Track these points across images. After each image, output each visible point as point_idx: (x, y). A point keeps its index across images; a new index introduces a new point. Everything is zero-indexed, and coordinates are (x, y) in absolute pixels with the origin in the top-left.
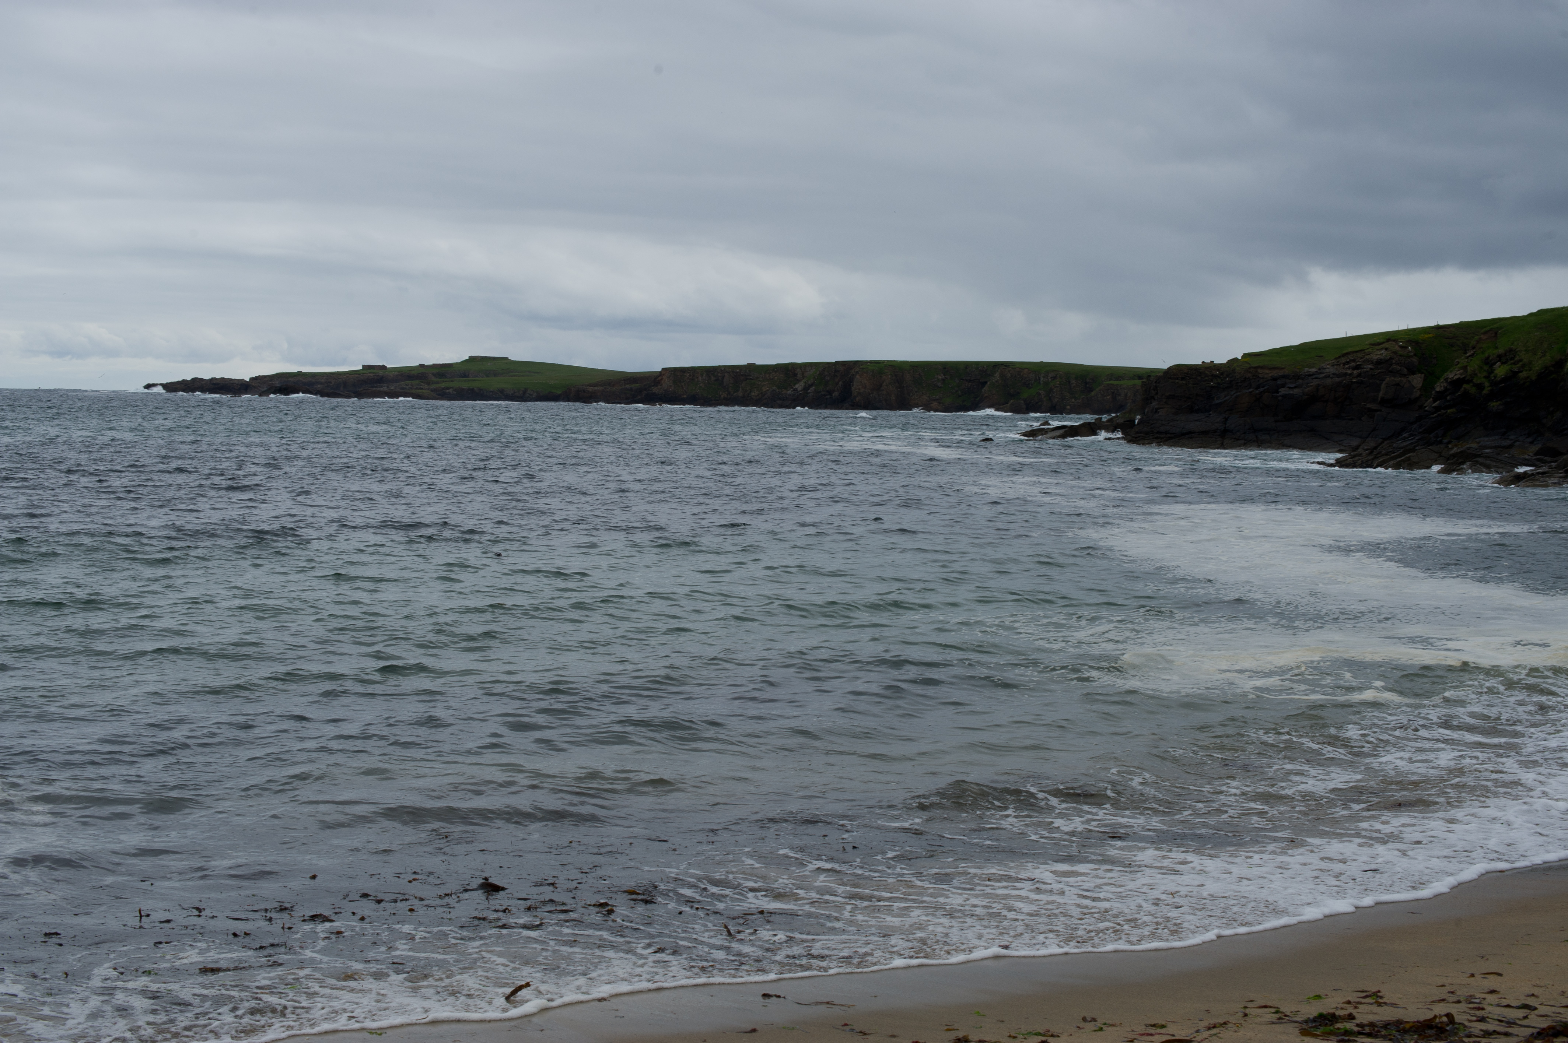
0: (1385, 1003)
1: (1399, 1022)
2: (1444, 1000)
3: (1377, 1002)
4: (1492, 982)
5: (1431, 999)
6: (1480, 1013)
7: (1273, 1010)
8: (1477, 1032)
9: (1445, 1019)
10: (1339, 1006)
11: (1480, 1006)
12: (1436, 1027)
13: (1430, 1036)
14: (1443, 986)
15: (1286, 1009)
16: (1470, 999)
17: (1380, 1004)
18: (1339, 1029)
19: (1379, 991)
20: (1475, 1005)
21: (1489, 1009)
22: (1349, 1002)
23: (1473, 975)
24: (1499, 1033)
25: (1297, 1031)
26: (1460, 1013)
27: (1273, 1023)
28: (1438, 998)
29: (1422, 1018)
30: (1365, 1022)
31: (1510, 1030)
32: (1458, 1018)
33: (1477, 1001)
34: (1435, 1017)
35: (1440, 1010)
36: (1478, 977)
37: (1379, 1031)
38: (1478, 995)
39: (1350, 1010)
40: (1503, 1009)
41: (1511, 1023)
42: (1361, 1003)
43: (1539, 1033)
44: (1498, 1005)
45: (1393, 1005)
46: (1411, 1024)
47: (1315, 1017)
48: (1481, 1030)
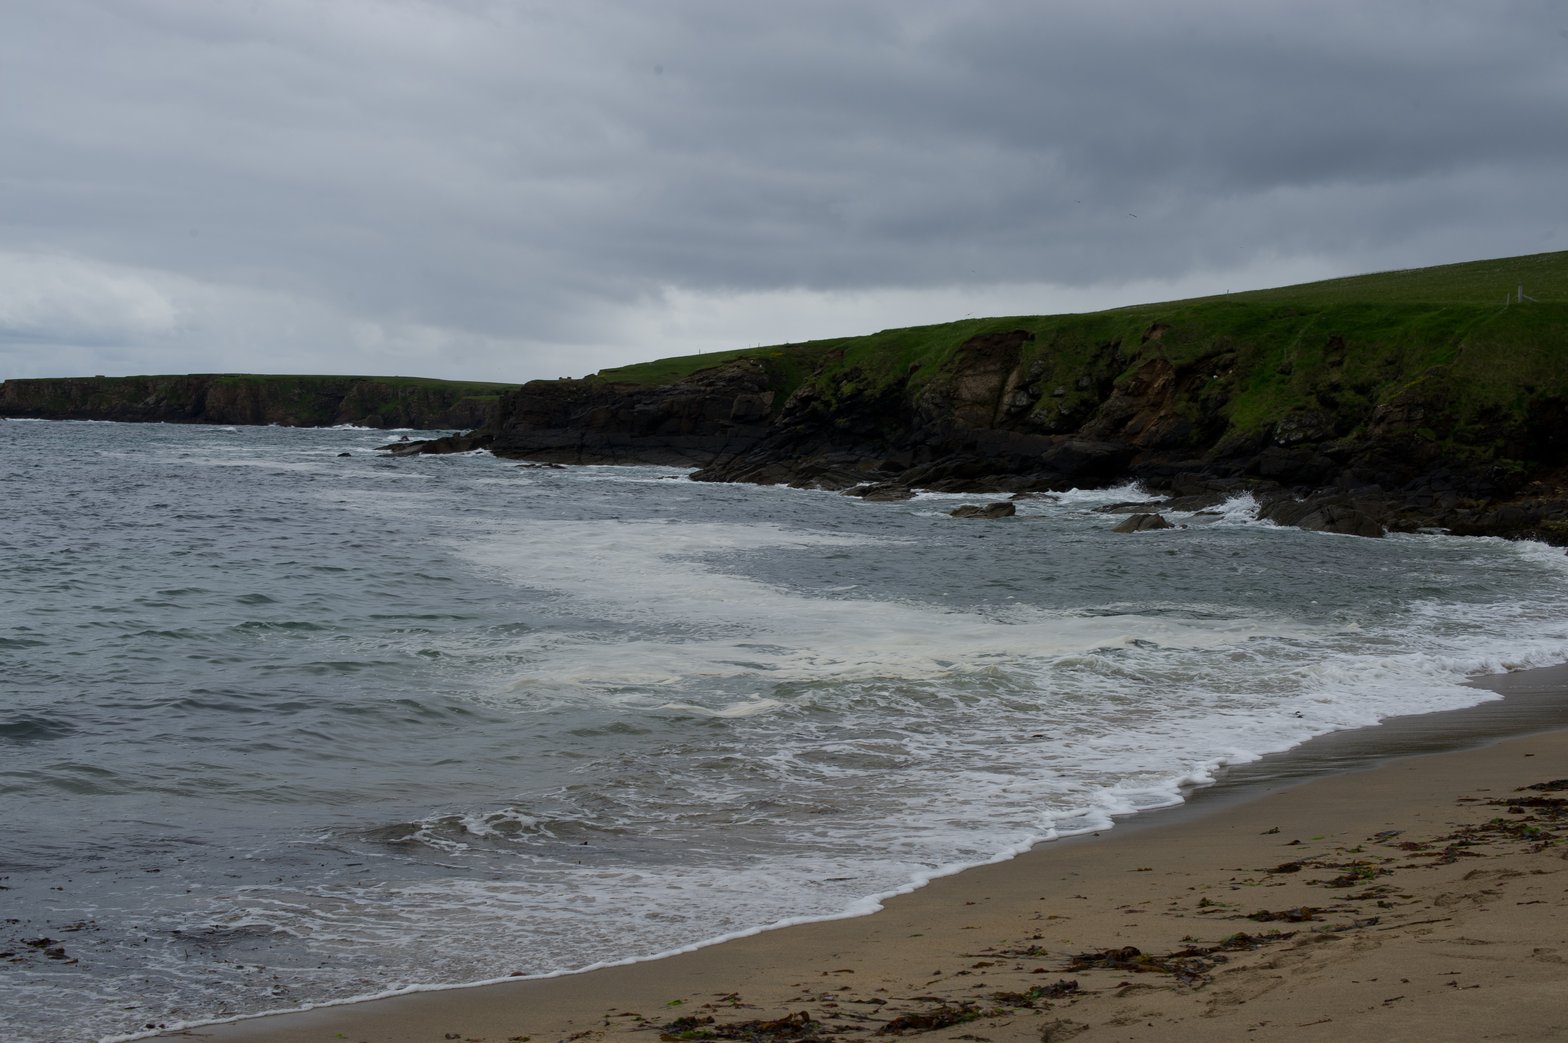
0: (743, 1005)
1: (756, 1023)
2: (798, 999)
3: (735, 1004)
4: (844, 979)
5: (786, 999)
6: (833, 1010)
7: (635, 1017)
8: (830, 1028)
9: (800, 1018)
10: (698, 1010)
11: (834, 1003)
12: (792, 1026)
13: (786, 1035)
14: (798, 985)
15: (647, 1015)
16: (823, 997)
17: (737, 1007)
18: (698, 1032)
19: (737, 994)
20: (828, 1003)
21: (841, 1005)
22: (708, 1006)
23: (826, 974)
24: (851, 1028)
25: (658, 1037)
26: (814, 1011)
27: (635, 1030)
28: (793, 998)
29: (778, 1018)
30: (724, 1024)
31: (861, 1025)
32: (812, 1016)
33: (830, 998)
34: (791, 1016)
35: (795, 1008)
36: (831, 975)
37: (737, 1033)
38: (831, 993)
39: (710, 1013)
40: (854, 1005)
41: (862, 1018)
42: (720, 1006)
43: (889, 1026)
44: (850, 1002)
45: (751, 1006)
46: (768, 1024)
47: (676, 1022)
48: (835, 1026)
